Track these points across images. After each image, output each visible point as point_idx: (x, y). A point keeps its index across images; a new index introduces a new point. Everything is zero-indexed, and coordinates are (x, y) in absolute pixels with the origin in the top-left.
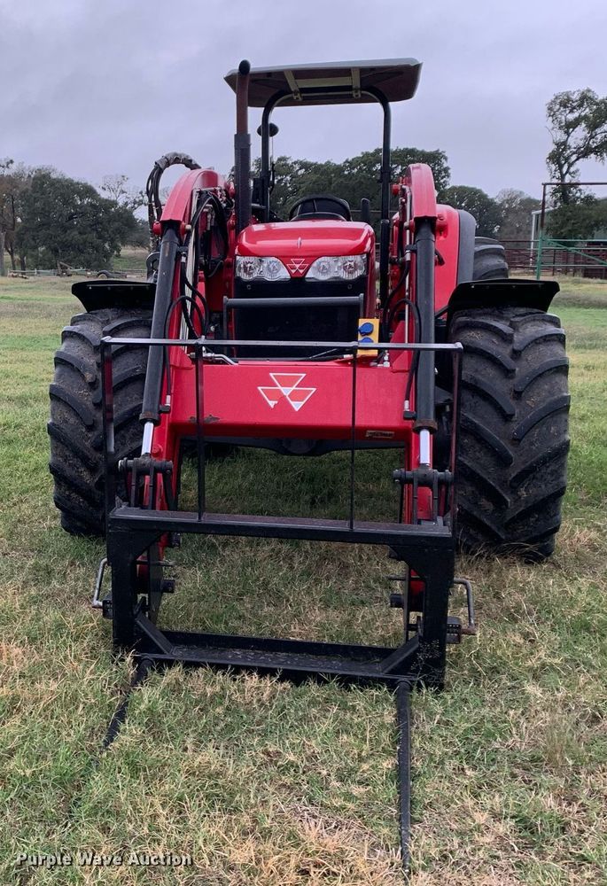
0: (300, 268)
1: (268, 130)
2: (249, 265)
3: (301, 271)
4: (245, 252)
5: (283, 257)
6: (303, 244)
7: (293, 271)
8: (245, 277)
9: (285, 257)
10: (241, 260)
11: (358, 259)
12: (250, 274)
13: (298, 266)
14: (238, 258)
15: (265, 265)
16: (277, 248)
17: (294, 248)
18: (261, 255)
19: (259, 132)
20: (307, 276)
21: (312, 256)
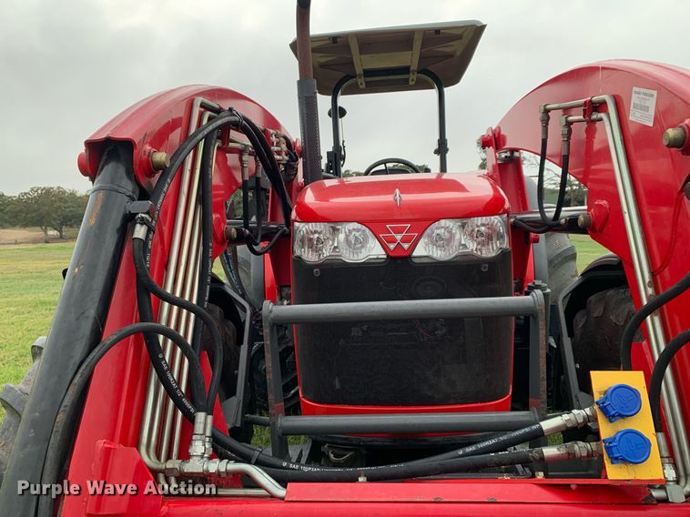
0: (404, 240)
1: (337, 113)
2: (316, 236)
3: (406, 246)
4: (309, 215)
5: (371, 221)
6: (403, 199)
7: (392, 246)
8: (309, 256)
9: (376, 222)
10: (302, 228)
11: (497, 221)
12: (318, 251)
13: (399, 237)
14: (297, 224)
15: (342, 237)
16: (358, 208)
17: (389, 208)
18: (334, 219)
19: (330, 115)
20: (415, 254)
21: (423, 219)
